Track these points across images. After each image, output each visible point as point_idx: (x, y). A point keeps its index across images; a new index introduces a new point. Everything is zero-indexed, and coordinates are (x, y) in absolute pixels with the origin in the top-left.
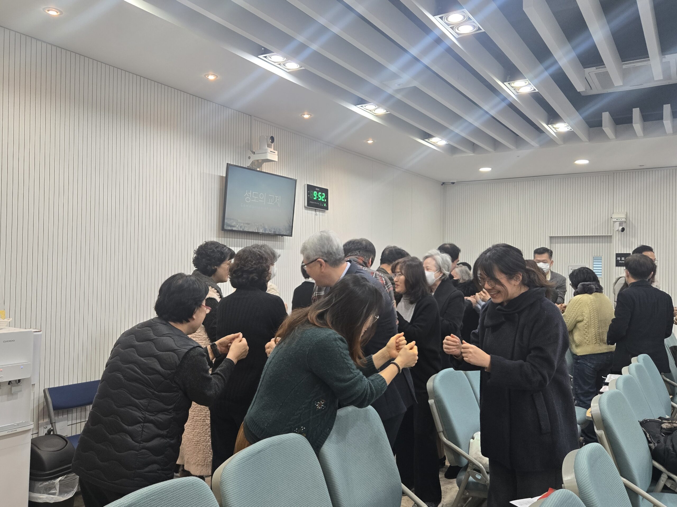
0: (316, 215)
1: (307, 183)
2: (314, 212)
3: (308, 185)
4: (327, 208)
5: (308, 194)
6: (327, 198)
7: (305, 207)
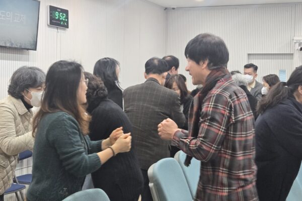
0: (58, 32)
1: (50, 5)
2: (56, 30)
3: (50, 6)
4: (67, 27)
5: (51, 14)
6: (67, 17)
7: (48, 25)
